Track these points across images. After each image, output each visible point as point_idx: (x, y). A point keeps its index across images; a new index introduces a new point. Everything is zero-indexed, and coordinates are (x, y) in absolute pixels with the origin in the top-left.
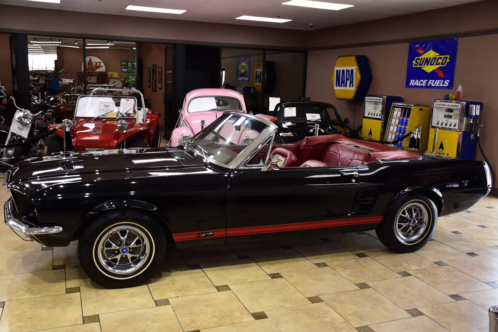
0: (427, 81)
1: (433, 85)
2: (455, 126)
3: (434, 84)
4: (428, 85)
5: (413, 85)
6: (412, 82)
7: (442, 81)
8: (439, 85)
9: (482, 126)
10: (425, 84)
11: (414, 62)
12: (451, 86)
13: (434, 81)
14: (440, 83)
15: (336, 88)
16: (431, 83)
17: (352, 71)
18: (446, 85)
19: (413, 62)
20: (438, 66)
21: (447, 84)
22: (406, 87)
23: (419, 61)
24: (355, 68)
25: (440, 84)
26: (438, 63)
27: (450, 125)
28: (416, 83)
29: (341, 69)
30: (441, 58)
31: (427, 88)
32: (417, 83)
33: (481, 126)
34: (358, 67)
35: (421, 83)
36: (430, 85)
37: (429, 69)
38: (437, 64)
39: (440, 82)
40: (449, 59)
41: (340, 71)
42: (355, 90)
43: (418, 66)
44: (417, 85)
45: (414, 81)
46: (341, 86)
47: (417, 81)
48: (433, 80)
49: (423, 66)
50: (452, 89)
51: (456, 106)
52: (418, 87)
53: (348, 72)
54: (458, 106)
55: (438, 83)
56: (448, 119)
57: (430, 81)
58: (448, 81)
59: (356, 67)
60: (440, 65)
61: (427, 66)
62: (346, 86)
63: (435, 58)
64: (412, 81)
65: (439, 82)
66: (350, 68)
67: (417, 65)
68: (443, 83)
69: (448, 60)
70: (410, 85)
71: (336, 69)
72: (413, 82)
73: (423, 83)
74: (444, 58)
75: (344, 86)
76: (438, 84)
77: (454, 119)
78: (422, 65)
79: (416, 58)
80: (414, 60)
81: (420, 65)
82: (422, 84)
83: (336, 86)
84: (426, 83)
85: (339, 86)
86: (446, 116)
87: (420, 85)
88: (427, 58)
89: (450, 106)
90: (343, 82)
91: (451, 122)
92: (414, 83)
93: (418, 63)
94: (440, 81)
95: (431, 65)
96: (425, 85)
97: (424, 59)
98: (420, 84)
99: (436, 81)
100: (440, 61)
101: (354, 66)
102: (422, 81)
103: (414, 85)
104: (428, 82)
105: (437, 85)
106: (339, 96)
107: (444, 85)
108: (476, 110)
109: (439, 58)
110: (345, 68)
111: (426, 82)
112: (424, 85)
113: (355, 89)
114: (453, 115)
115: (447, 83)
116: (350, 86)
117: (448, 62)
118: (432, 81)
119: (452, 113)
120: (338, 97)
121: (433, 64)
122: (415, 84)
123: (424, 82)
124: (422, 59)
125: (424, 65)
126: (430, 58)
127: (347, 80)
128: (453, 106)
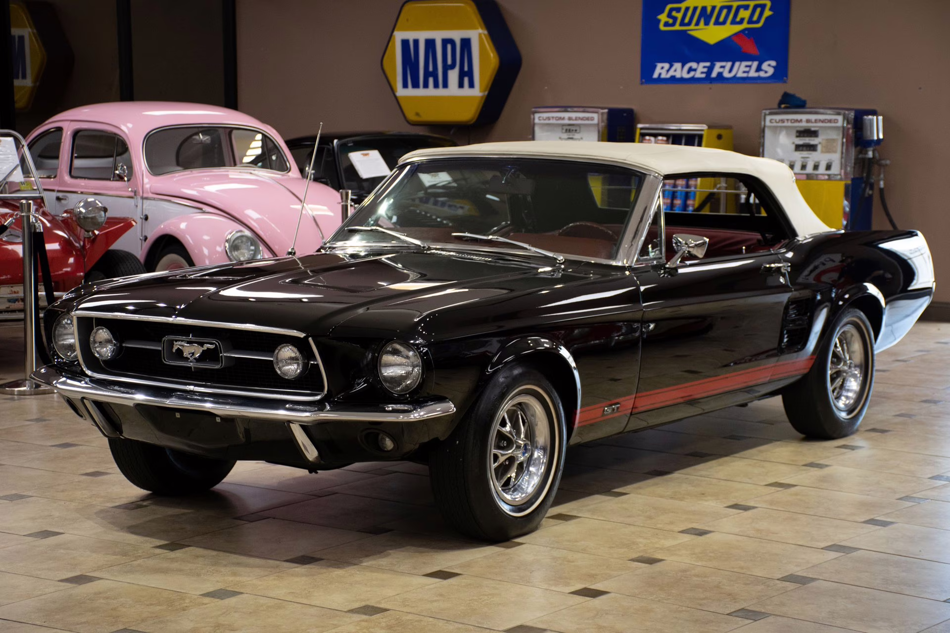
0: (708, 64)
1: (726, 74)
2: (828, 167)
3: (730, 71)
4: (714, 75)
5: (663, 76)
6: (661, 70)
7: (755, 64)
8: (745, 75)
9: (888, 162)
10: (702, 73)
11: (663, 18)
12: (781, 73)
13: (729, 64)
14: (747, 69)
15: (401, 92)
16: (721, 70)
17: (466, 43)
18: (766, 72)
19: (660, 17)
21: (771, 71)
22: (642, 83)
23: (679, 16)
24: (477, 35)
25: (748, 72)
26: (738, 19)
27: (816, 167)
28: (675, 71)
29: (422, 36)
30: (746, 7)
31: (711, 83)
32: (678, 71)
33: (886, 165)
34: (486, 32)
35: (690, 70)
36: (720, 75)
37: (712, 34)
38: (734, 22)
39: (750, 66)
40: (770, 9)
41: (416, 42)
42: (482, 97)
43: (677, 27)
44: (678, 75)
45: (667, 66)
46: (426, 86)
47: (677, 66)
48: (727, 61)
49: (692, 27)
50: (785, 82)
51: (830, 121)
52: (682, 80)
53: (449, 47)
54: (836, 121)
55: (743, 68)
56: (805, 154)
57: (718, 65)
58: (773, 63)
59: (480, 31)
60: (745, 25)
61: (707, 27)
62: (445, 85)
64: (659, 65)
65: (747, 66)
66: (457, 35)
67: (673, 24)
68: (759, 69)
69: (767, 13)
70: (656, 75)
71: (399, 36)
72: (662, 68)
73: (695, 70)
74: (756, 7)
76: (744, 72)
77: (822, 152)
78: (689, 24)
79: (669, 7)
80: (662, 12)
81: (682, 24)
82: (692, 74)
83: (405, 86)
84: (705, 70)
85: (416, 85)
86: (798, 148)
87: (686, 76)
88: (704, 9)
89: (813, 121)
90: (435, 75)
91: (817, 159)
92: (668, 71)
93: (675, 19)
94: (749, 63)
95: (717, 23)
96: (703, 76)
97: (695, 9)
98: (689, 72)
99: (737, 64)
100: (744, 14)
101: (472, 27)
102: (694, 65)
103: (668, 76)
104: (710, 69)
105: (740, 74)
106: (417, 114)
107: (762, 74)
108: (877, 128)
109: (738, 8)
110: (438, 36)
111: (704, 67)
112: (698, 75)
113: (480, 92)
114: (820, 143)
115: (769, 68)
116: (461, 85)
117: (767, 18)
118: (723, 64)
119: (815, 139)
120: (411, 117)
121: (724, 23)
122: (671, 73)
123: (700, 69)
124: (687, 9)
125: (697, 24)
126: (714, 8)
127: (446, 68)
128: (823, 121)
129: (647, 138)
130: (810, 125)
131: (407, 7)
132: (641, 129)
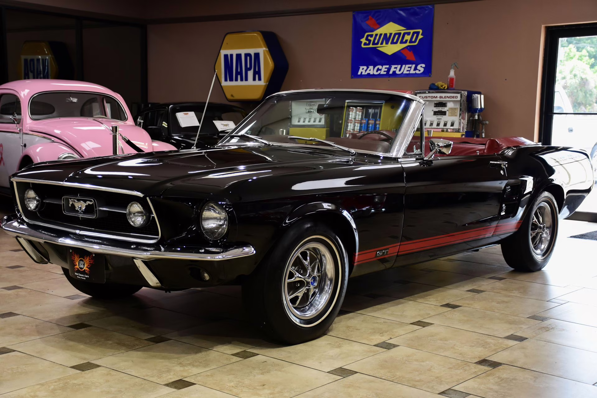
0: (388, 66)
1: (398, 72)
2: (452, 125)
3: (400, 70)
4: (391, 72)
5: (363, 73)
6: (362, 70)
7: (414, 66)
8: (408, 72)
9: (487, 122)
10: (384, 71)
11: (363, 40)
12: (428, 71)
13: (399, 66)
14: (409, 69)
15: (224, 83)
16: (395, 70)
17: (257, 55)
18: (420, 71)
19: (361, 40)
20: (404, 45)
21: (422, 70)
22: (352, 78)
23: (372, 39)
24: (262, 51)
25: (409, 71)
26: (404, 41)
27: (445, 125)
28: (370, 70)
29: (235, 52)
30: (409, 34)
31: (389, 77)
32: (372, 70)
33: (486, 124)
34: (267, 49)
35: (378, 70)
36: (394, 72)
37: (390, 49)
38: (402, 42)
39: (411, 67)
40: (422, 35)
41: (232, 55)
42: (265, 85)
43: (371, 46)
44: (371, 73)
45: (365, 68)
46: (236, 80)
47: (371, 67)
48: (398, 64)
49: (379, 45)
50: (430, 76)
51: (453, 97)
52: (374, 76)
53: (248, 58)
54: (456, 97)
55: (407, 69)
56: (439, 117)
57: (393, 66)
58: (424, 65)
59: (264, 49)
60: (408, 44)
61: (386, 45)
62: (246, 80)
63: (400, 34)
64: (361, 67)
65: (409, 67)
66: (252, 51)
67: (369, 44)
68: (415, 69)
69: (420, 37)
70: (359, 73)
71: (223, 52)
72: (363, 69)
73: (381, 70)
74: (414, 33)
75: (242, 80)
76: (407, 71)
77: (449, 116)
78: (377, 44)
79: (367, 34)
80: (363, 37)
81: (374, 44)
82: (379, 72)
83: (226, 80)
84: (386, 70)
85: (231, 80)
86: (436, 113)
87: (376, 73)
88: (386, 35)
89: (444, 97)
90: (239, 73)
91: (446, 120)
92: (366, 71)
93: (370, 41)
94: (410, 66)
95: (393, 43)
96: (385, 73)
97: (381, 35)
98: (377, 71)
99: (404, 66)
100: (408, 38)
101: (260, 47)
102: (380, 67)
103: (366, 73)
104: (389, 69)
105: (405, 72)
106: (232, 96)
107: (417, 72)
108: (480, 101)
109: (404, 34)
110: (243, 52)
111: (386, 68)
112: (382, 73)
113: (264, 83)
114: (448, 110)
115: (421, 68)
116: (254, 79)
117: (420, 40)
118: (396, 66)
119: (445, 108)
120: (229, 97)
121: (396, 43)
122: (368, 72)
123: (384, 69)
124: (376, 35)
125: (382, 44)
126: (391, 34)
127: (247, 70)
128: (449, 97)
129: (351, 108)
130: (442, 99)
131: (228, 37)
132: (348, 103)
